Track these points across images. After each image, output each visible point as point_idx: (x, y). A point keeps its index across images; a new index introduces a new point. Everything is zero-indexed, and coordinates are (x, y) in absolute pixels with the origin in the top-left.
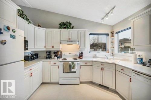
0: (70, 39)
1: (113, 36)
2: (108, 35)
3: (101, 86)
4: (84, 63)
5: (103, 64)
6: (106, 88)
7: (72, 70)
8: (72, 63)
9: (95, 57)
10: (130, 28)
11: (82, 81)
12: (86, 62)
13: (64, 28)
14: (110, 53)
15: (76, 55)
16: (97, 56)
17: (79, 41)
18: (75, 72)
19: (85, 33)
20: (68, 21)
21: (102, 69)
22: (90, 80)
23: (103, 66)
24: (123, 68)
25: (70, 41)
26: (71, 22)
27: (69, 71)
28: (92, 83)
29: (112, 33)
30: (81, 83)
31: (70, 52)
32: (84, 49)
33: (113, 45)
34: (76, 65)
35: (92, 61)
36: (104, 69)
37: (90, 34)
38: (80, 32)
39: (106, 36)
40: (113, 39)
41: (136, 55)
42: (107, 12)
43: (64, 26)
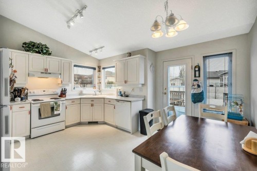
0: (46, 70)
1: (99, 71)
2: (95, 69)
3: (90, 123)
4: (70, 101)
5: (92, 99)
6: (96, 123)
7: (56, 113)
8: (56, 103)
9: (81, 93)
10: (114, 67)
11: (67, 124)
12: (73, 100)
13: (37, 52)
14: (97, 89)
15: (55, 93)
16: (84, 92)
17: (61, 74)
18: (59, 115)
19: (70, 64)
20: (43, 43)
21: (92, 105)
22: (78, 121)
23: (93, 101)
24: (110, 100)
25: (46, 72)
26: (48, 46)
27: (50, 115)
28: (80, 124)
29: (99, 67)
30: (67, 127)
31: (44, 90)
32: (68, 85)
33: (99, 80)
34: (61, 105)
35: (80, 98)
36: (94, 104)
37: (75, 66)
38: (63, 62)
39: (92, 70)
40: (99, 74)
41: (117, 89)
42: (97, 48)
43: (37, 50)
